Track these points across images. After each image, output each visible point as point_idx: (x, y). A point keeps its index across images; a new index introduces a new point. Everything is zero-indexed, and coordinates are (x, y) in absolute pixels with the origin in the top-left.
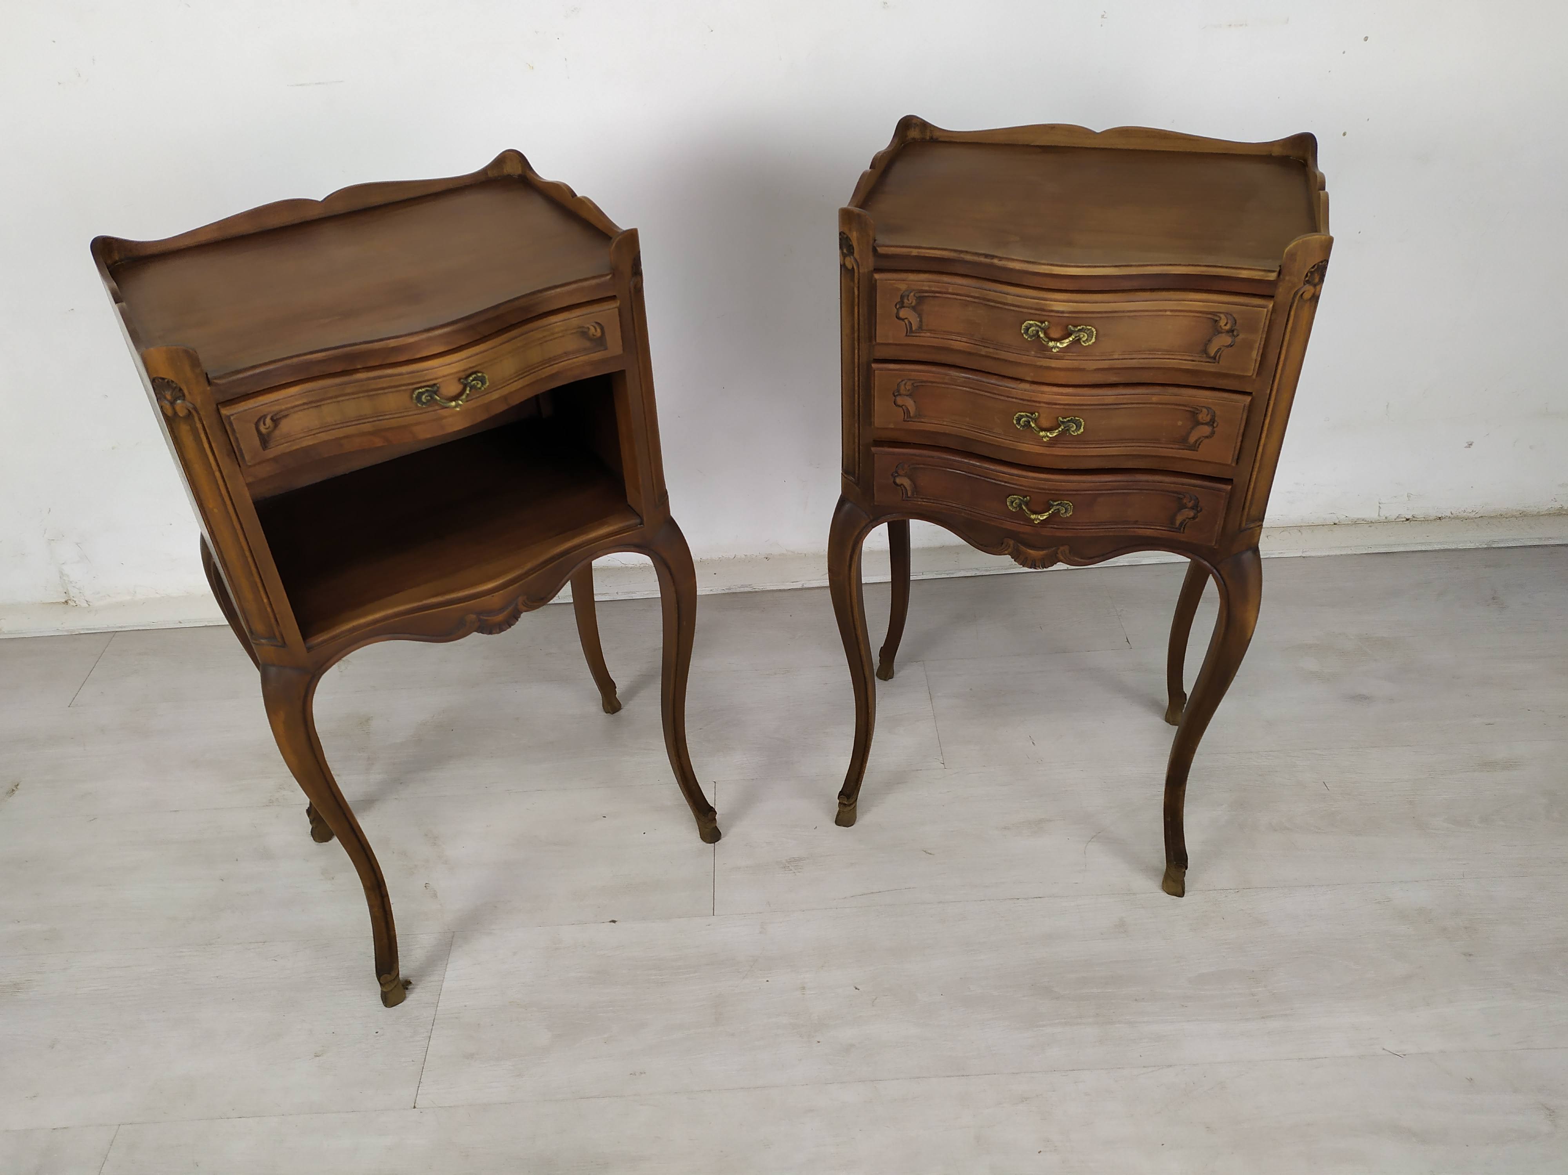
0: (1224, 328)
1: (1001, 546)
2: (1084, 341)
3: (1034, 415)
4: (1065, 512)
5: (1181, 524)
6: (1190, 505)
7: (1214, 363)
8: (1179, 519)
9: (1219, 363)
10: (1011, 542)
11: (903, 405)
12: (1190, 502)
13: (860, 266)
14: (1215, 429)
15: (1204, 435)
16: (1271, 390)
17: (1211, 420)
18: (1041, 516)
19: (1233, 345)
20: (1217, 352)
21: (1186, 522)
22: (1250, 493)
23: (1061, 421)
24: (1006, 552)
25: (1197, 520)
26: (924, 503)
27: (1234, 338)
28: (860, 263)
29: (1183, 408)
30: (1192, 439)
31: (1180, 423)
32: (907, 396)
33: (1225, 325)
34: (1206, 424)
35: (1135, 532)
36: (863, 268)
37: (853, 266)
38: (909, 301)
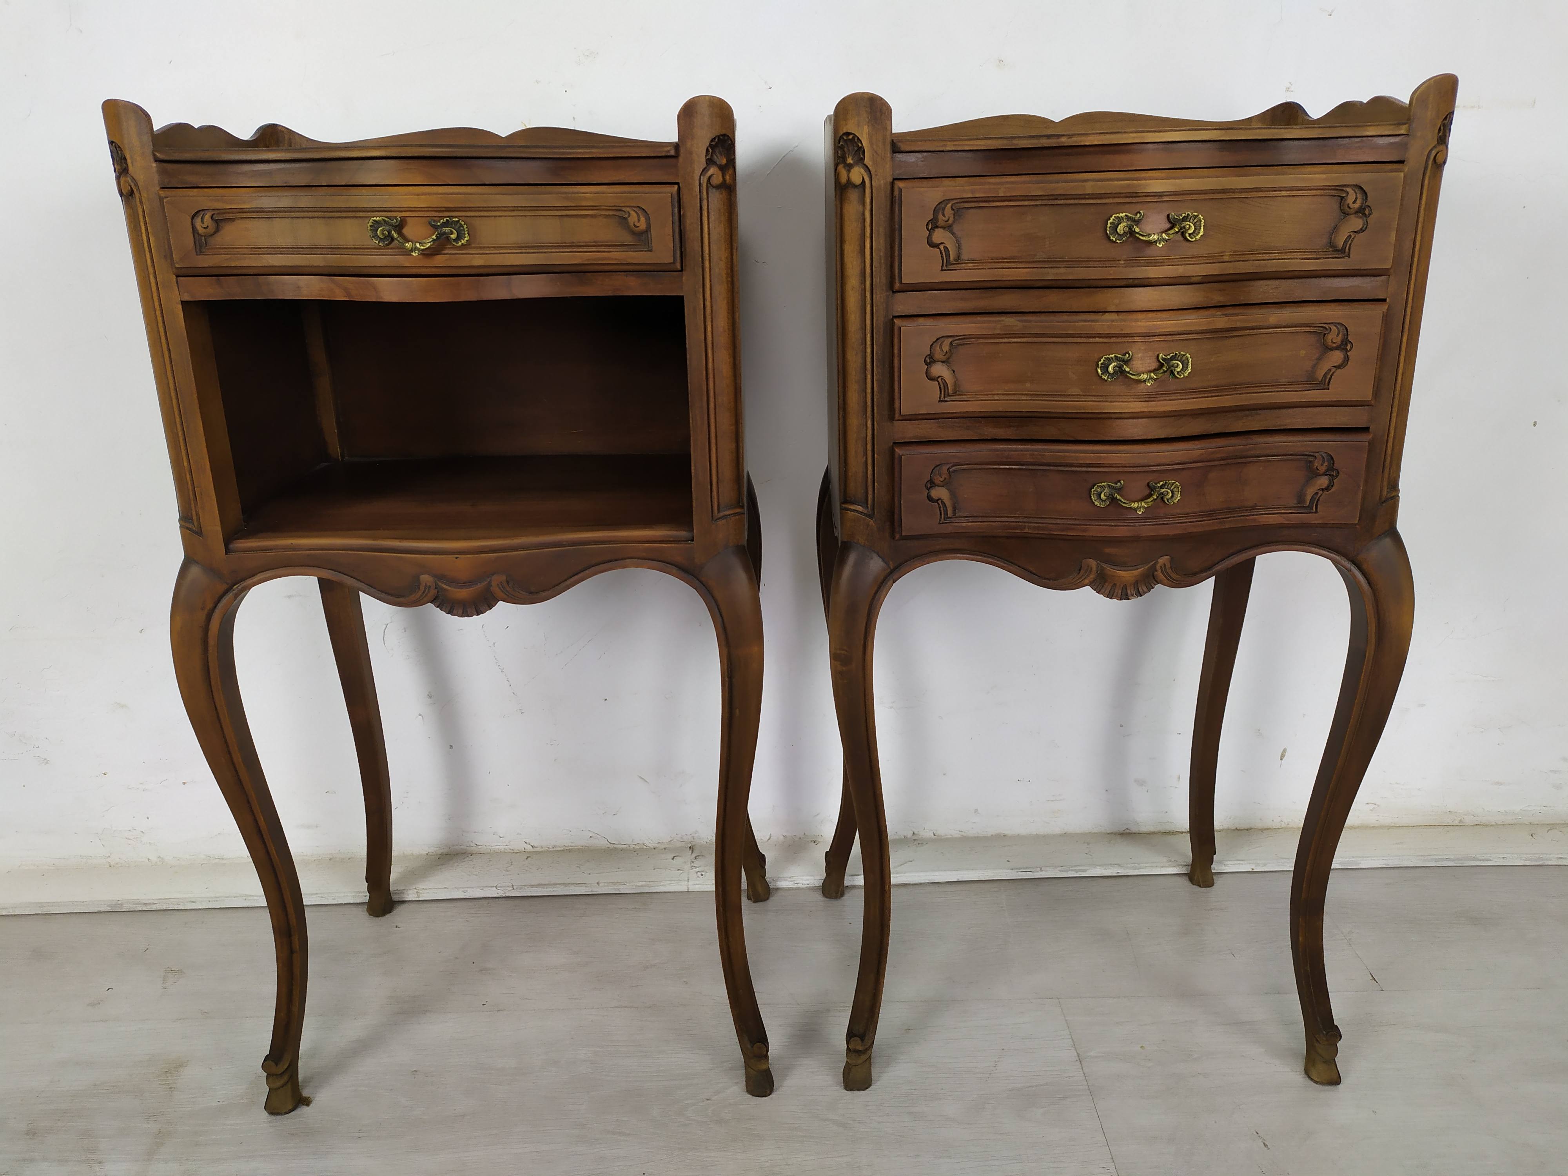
0: (1352, 206)
1: (1079, 573)
2: (1190, 235)
3: (1127, 355)
4: (1172, 496)
5: (1312, 498)
6: (1323, 469)
7: (1343, 258)
8: (1310, 492)
9: (1349, 256)
10: (1093, 563)
11: (939, 377)
12: (1322, 465)
13: (873, 176)
14: (1348, 353)
15: (1335, 365)
16: (1408, 293)
17: (1342, 341)
18: (1145, 503)
19: (1366, 228)
20: (1346, 242)
21: (1319, 495)
22: (1390, 445)
23: (1163, 359)
24: (1086, 581)
25: (1333, 490)
26: (969, 524)
27: (1365, 219)
28: (873, 173)
29: (1308, 329)
30: (1320, 374)
31: (1303, 353)
32: (943, 362)
33: (1354, 203)
34: (1336, 348)
35: (1255, 520)
36: (878, 180)
37: (863, 179)
38: (945, 216)
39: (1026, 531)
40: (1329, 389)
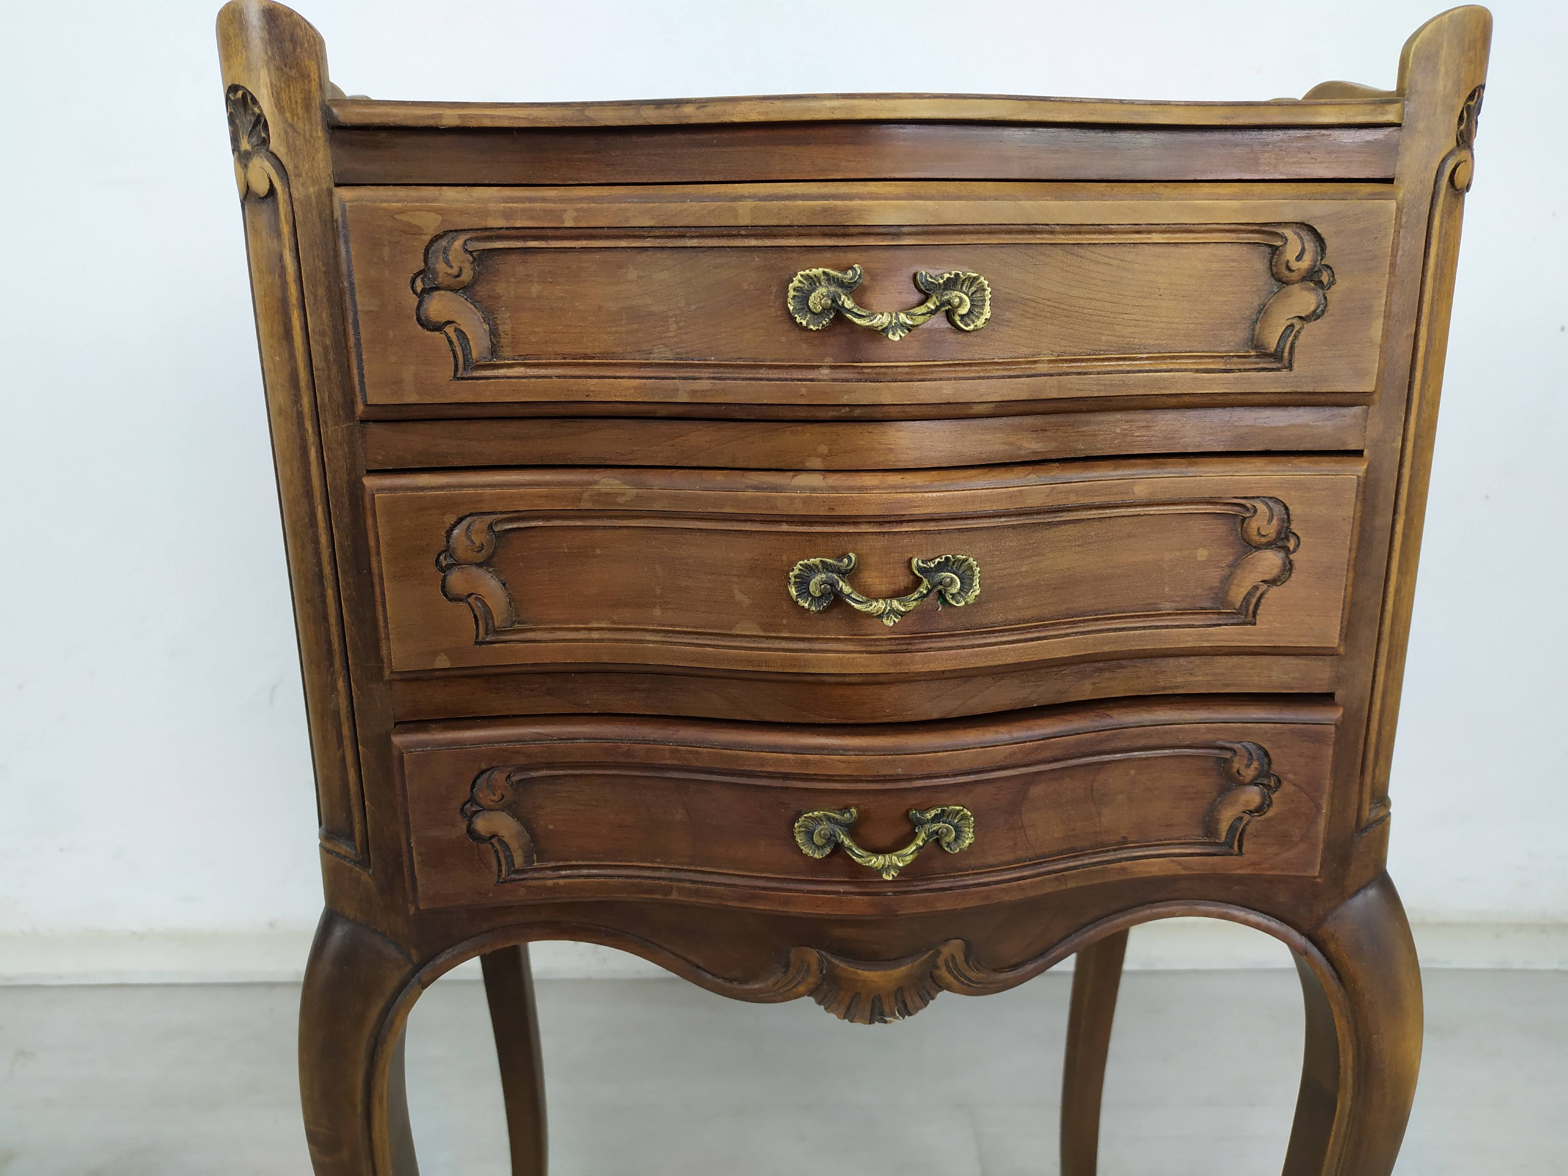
0: (1294, 265)
1: (785, 973)
2: (962, 317)
3: (846, 560)
4: (957, 838)
5: (1232, 829)
6: (1250, 773)
7: (1278, 369)
8: (1227, 817)
9: (1290, 367)
10: (813, 956)
11: (470, 595)
12: (1248, 766)
13: (292, 178)
14: (1292, 557)
15: (1266, 578)
16: (1404, 440)
17: (1279, 533)
18: (898, 857)
19: (1323, 311)
20: (1283, 337)
21: (1244, 822)
22: (1374, 725)
23: (920, 569)
24: (801, 989)
25: (1270, 813)
26: (561, 882)
27: (1321, 292)
28: (290, 167)
29: (1210, 509)
30: (1238, 594)
31: (1202, 554)
32: (480, 565)
33: (1299, 258)
34: (1268, 545)
35: (1123, 869)
36: (303, 185)
37: (271, 181)
38: (452, 267)
39: (674, 896)
40: (1255, 624)
